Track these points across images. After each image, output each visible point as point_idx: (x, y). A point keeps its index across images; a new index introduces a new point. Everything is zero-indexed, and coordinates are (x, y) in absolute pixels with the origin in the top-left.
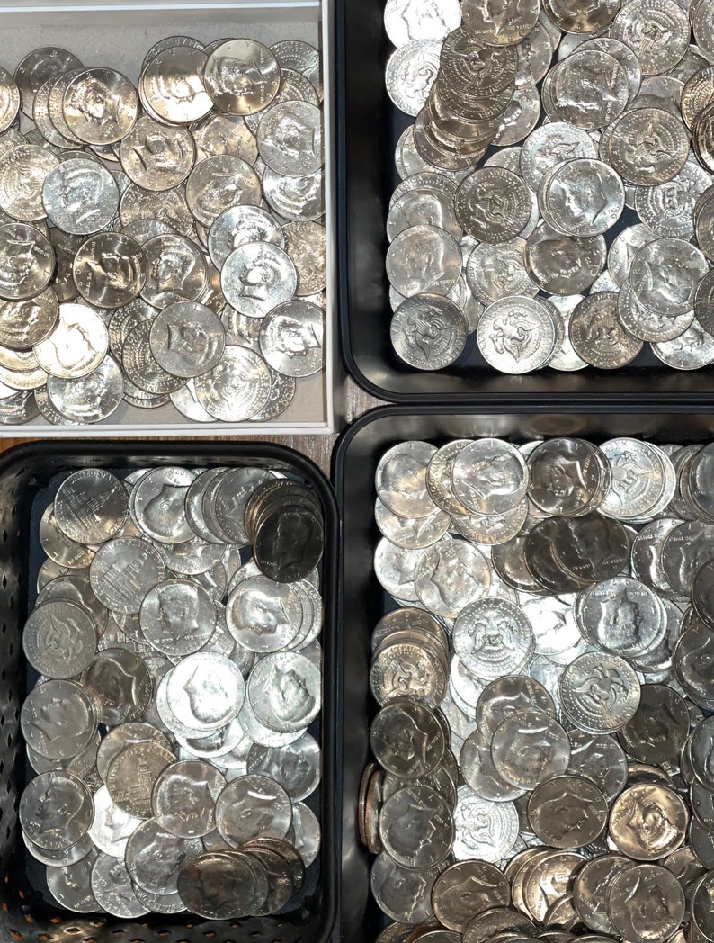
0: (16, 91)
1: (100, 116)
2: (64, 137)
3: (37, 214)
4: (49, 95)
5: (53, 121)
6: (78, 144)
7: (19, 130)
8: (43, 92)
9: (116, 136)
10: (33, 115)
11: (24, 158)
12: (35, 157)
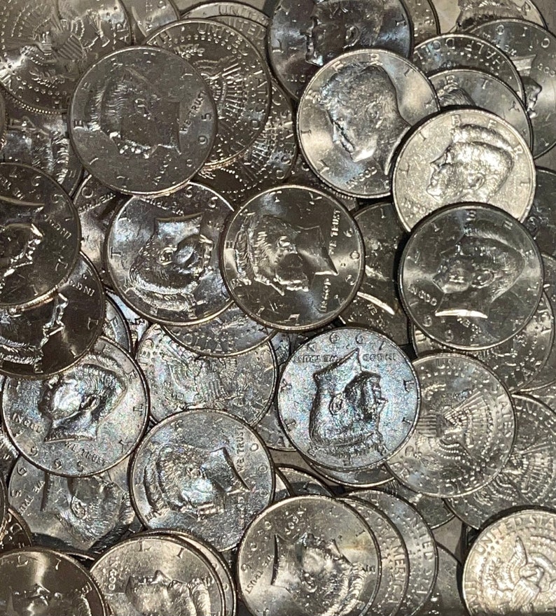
0: (469, 598)
1: (311, 552)
2: (382, 513)
3: (430, 367)
4: (406, 592)
5: (398, 542)
6: (354, 498)
7: (464, 526)
8: (419, 596)
9: (278, 512)
10: (437, 553)
11: (454, 472)
12: (434, 473)
